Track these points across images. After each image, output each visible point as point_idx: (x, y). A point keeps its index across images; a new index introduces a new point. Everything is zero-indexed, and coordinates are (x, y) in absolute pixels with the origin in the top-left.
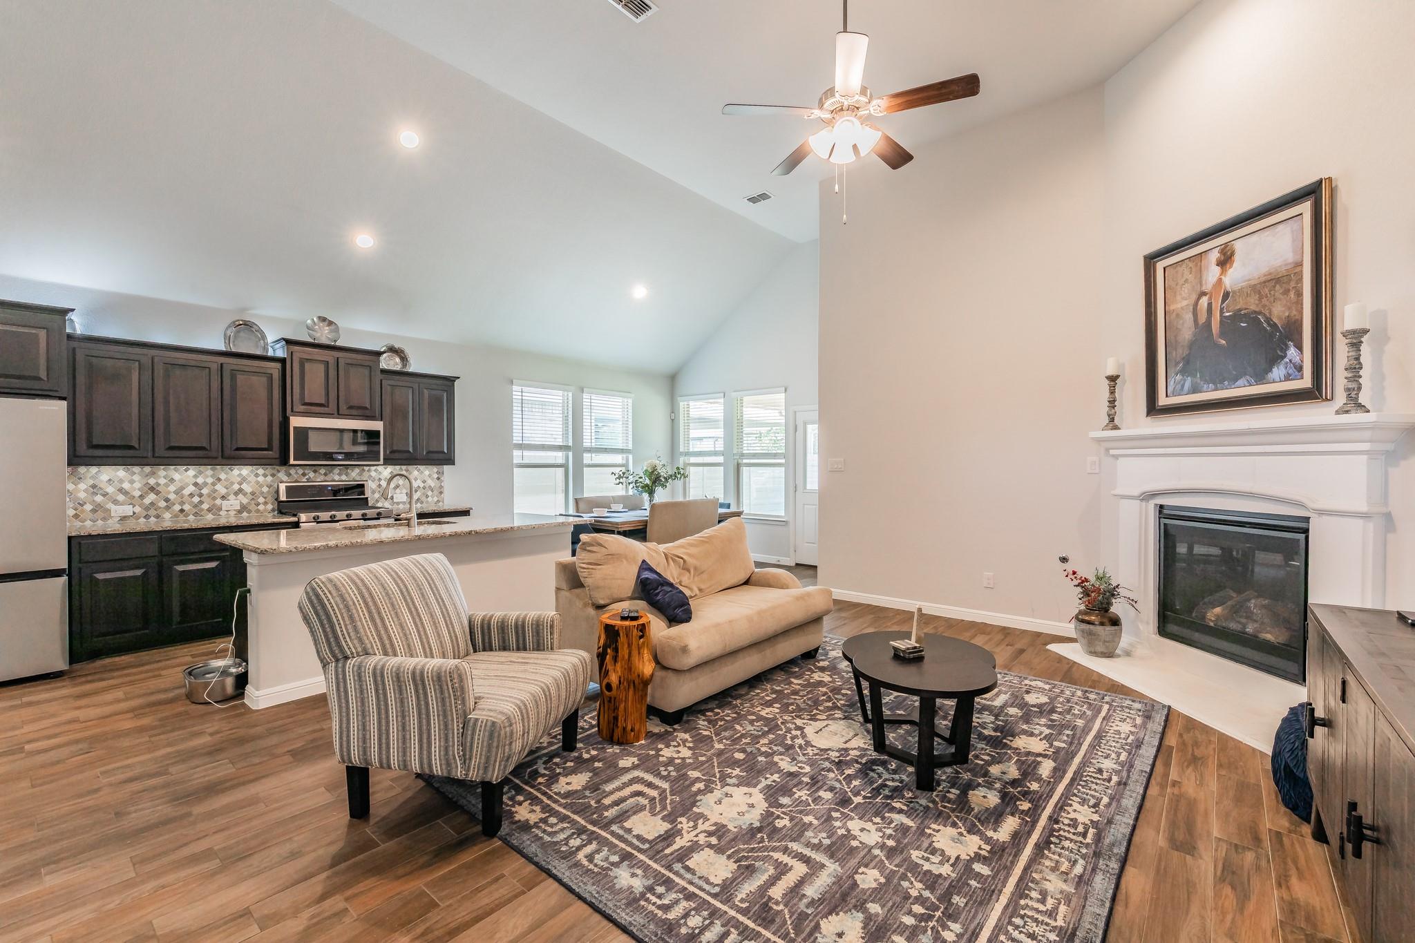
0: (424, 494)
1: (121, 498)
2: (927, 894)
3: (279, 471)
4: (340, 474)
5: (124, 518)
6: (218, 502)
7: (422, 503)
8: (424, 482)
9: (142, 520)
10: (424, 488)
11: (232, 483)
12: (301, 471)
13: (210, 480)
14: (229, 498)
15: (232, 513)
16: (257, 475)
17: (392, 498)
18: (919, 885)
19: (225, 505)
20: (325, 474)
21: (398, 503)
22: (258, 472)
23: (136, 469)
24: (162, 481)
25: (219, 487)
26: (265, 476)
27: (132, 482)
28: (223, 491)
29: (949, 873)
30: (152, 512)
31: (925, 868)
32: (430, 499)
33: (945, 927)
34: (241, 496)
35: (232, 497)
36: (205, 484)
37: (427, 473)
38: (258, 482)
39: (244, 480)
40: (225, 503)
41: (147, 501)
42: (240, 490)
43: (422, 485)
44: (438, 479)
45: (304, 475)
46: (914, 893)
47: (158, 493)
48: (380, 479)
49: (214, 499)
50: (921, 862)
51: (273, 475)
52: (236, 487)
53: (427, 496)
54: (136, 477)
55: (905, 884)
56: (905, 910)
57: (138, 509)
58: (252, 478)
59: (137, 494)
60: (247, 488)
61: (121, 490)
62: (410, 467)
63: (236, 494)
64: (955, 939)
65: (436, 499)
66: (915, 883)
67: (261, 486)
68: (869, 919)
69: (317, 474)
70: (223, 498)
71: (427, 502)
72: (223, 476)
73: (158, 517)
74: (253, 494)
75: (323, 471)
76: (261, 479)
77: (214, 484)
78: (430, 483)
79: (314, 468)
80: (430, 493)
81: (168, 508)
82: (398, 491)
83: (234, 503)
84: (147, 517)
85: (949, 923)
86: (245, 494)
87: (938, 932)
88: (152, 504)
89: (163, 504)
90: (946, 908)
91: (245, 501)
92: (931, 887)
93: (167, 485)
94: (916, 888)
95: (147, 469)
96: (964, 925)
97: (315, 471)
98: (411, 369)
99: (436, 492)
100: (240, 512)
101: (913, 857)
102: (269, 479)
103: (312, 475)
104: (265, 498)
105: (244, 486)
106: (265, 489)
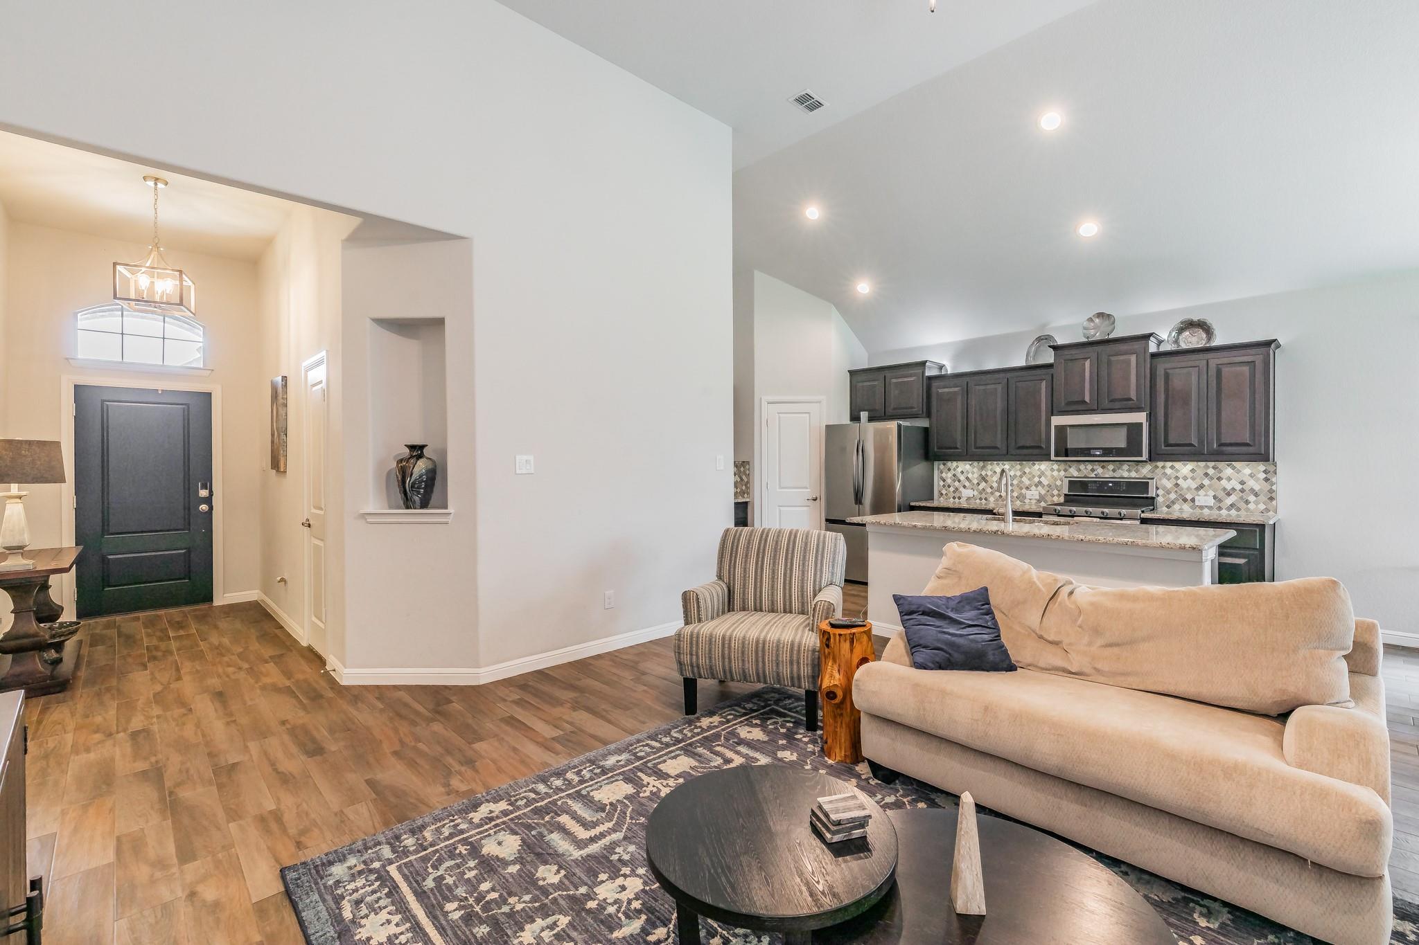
0: (1241, 498)
1: (967, 484)
2: (506, 909)
3: (1070, 467)
4: (1129, 471)
5: (969, 498)
6: (1024, 491)
7: (1238, 509)
8: (1242, 483)
9: (978, 501)
10: (1242, 491)
11: (1034, 476)
12: (1090, 467)
13: (1018, 473)
14: (1031, 488)
15: (1033, 502)
16: (1052, 470)
17: (1193, 500)
18: (519, 907)
19: (1028, 494)
20: (1114, 471)
21: (1202, 507)
22: (1053, 467)
23: (975, 464)
24: (989, 473)
25: (1024, 479)
26: (1059, 471)
27: (973, 473)
28: (1027, 482)
29: (520, 939)
30: (983, 496)
31: (539, 921)
32: (1251, 506)
33: (460, 908)
34: (1040, 488)
35: (1033, 488)
36: (1015, 476)
37: (1247, 471)
38: (1052, 476)
39: (1042, 474)
40: (1028, 492)
41: (981, 487)
42: (1040, 482)
43: (1239, 487)
44: (1267, 480)
45: (1093, 470)
46: (512, 900)
47: (986, 482)
48: (1177, 478)
49: (1021, 489)
50: (550, 920)
51: (1065, 470)
52: (1036, 479)
53: (1247, 502)
54: (975, 470)
55: (527, 898)
56: (498, 887)
57: (976, 493)
58: (1048, 473)
59: (975, 482)
60: (1045, 481)
61: (967, 478)
62: (1221, 465)
63: (1036, 486)
64: (445, 909)
65: (1262, 507)
66: (524, 905)
67: (1056, 480)
68: (505, 863)
69: (1106, 470)
70: (1027, 488)
71: (1248, 510)
72: (1027, 470)
73: (986, 499)
74: (1049, 486)
75: (1111, 467)
76: (1055, 473)
77: (1021, 477)
78: (1251, 483)
79: (1103, 464)
80: (1252, 498)
81: (992, 493)
82: (1202, 492)
83: (1033, 494)
84: (981, 499)
85: (463, 912)
86: (1043, 486)
87: (461, 900)
88: (984, 489)
89: (989, 490)
90: (480, 917)
91: (1043, 492)
92: (511, 915)
93: (992, 476)
94: (518, 904)
95: (981, 464)
96: (454, 922)
97: (1103, 467)
98: (1217, 342)
99: (1263, 498)
100: (1039, 501)
101: (561, 917)
102: (1062, 473)
103: (1100, 471)
104: (1059, 491)
105: (1043, 479)
106: (1059, 483)
